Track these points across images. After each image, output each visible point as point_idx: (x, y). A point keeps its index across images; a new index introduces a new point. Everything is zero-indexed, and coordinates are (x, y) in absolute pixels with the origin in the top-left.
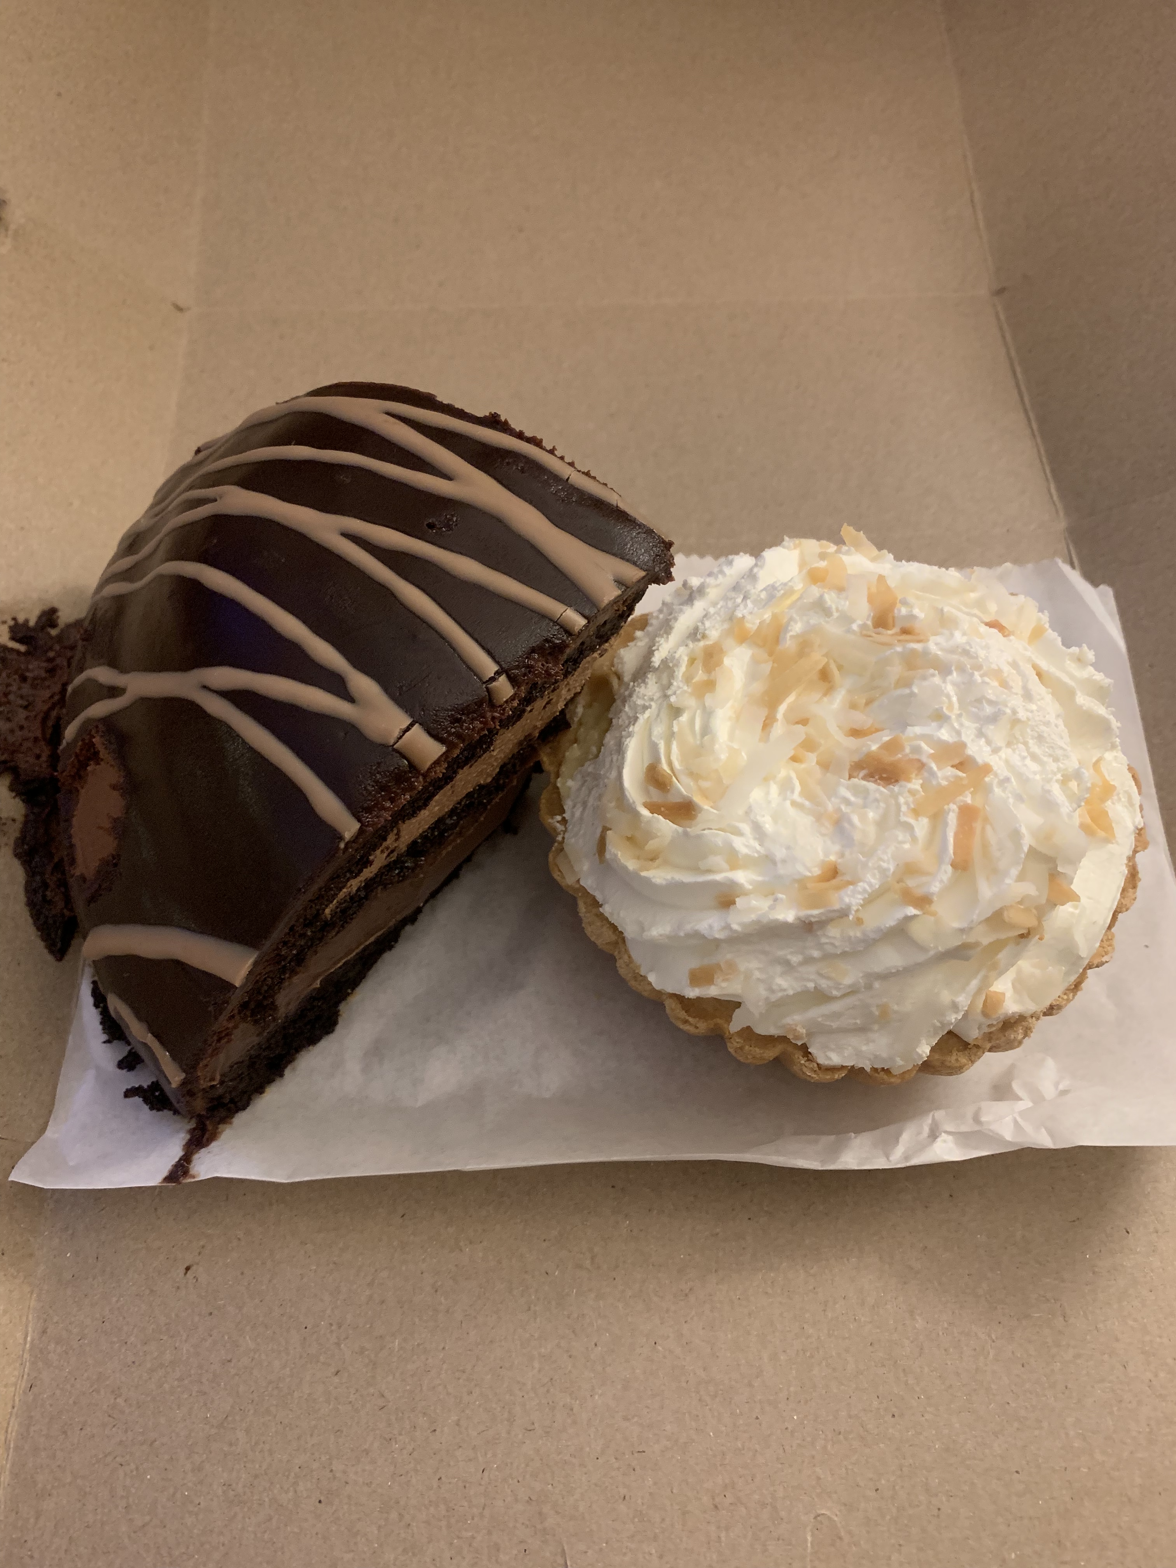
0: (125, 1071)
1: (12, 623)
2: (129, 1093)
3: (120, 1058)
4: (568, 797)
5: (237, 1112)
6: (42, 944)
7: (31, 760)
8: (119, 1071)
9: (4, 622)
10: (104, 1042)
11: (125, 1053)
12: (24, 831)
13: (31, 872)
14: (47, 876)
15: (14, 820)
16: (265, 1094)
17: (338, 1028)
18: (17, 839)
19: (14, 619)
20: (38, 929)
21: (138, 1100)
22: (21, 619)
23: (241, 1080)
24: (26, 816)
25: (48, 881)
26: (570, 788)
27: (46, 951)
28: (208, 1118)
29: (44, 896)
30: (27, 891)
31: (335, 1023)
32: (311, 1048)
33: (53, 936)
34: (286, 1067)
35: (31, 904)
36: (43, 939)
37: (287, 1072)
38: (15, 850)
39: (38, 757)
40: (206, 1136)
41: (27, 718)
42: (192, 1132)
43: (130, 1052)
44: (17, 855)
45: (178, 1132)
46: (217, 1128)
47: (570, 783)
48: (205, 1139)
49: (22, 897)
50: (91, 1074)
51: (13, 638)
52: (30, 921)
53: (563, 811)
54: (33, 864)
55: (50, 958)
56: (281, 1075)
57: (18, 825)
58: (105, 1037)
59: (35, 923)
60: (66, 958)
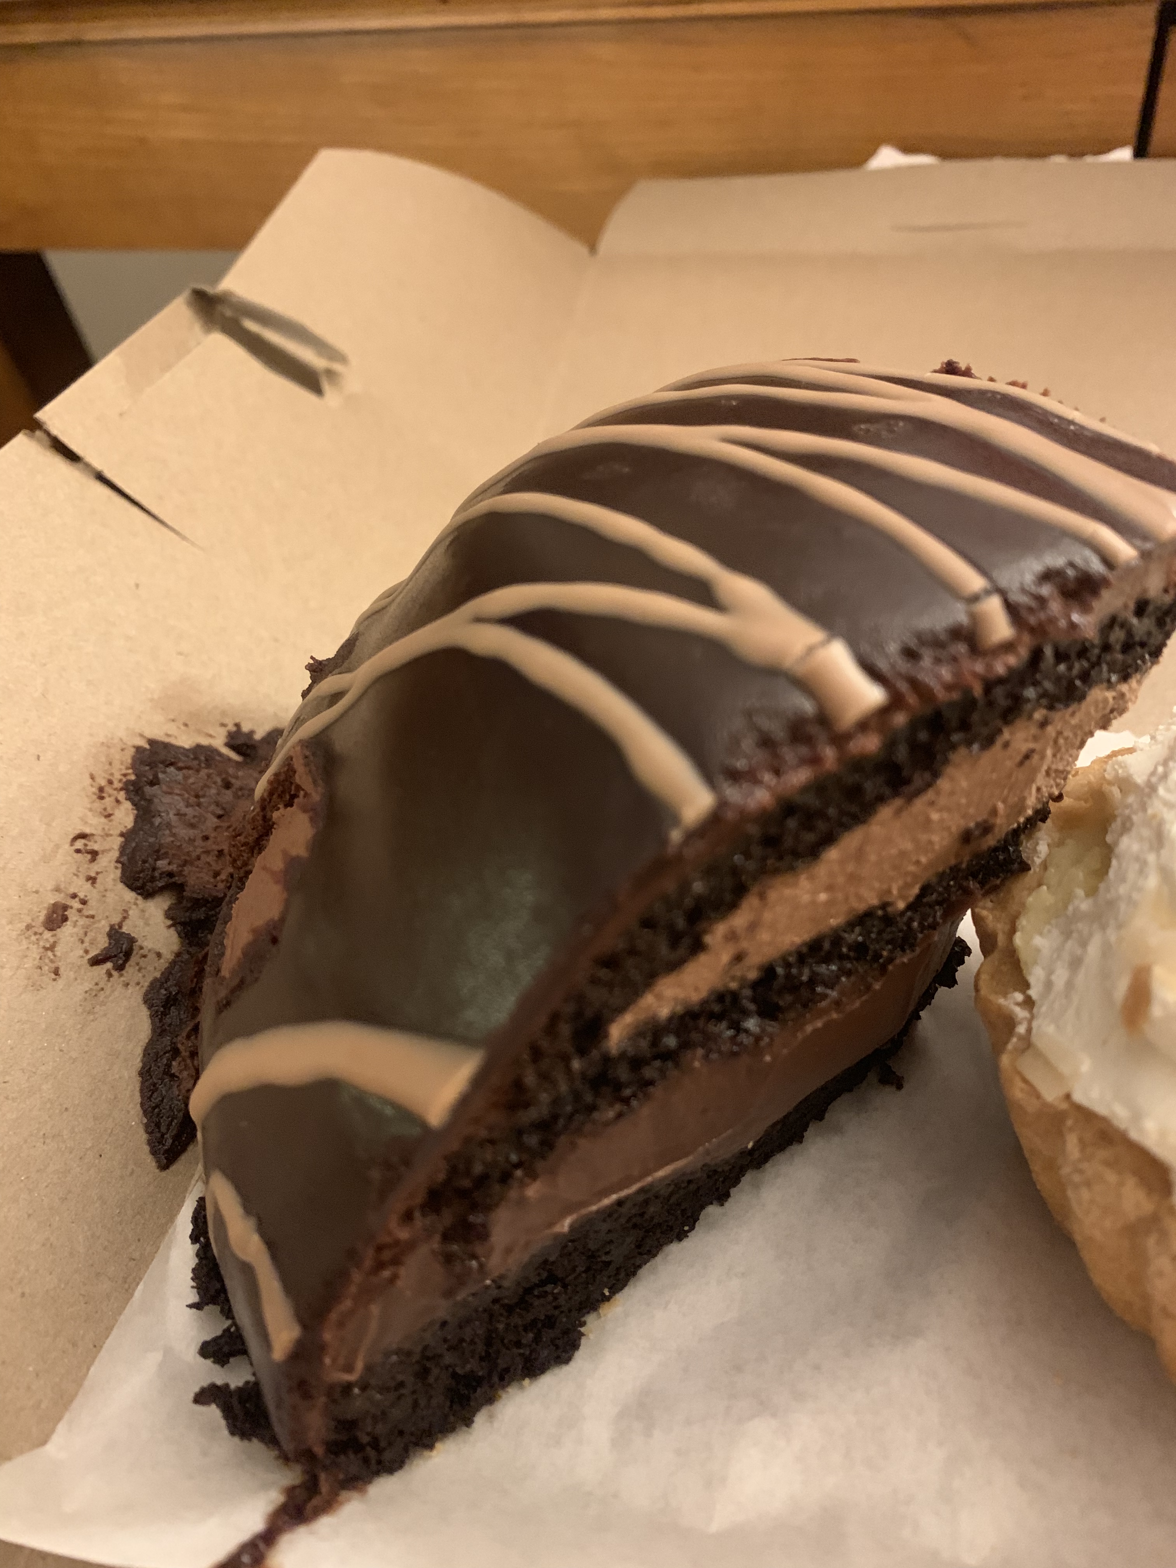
0: (209, 1362)
1: (234, 729)
2: (203, 1397)
3: (208, 1338)
4: (1035, 962)
5: (377, 1473)
6: (144, 1137)
7: (207, 877)
8: (201, 1360)
9: (223, 725)
10: (190, 1306)
11: (219, 1333)
12: (167, 974)
13: (160, 1030)
14: (179, 1038)
15: (159, 955)
16: (434, 1453)
17: (580, 1357)
18: (156, 980)
19: (237, 725)
20: (145, 1113)
21: (213, 1412)
22: (245, 728)
23: (399, 1398)
24: (178, 955)
25: (179, 1046)
26: (1038, 950)
27: (147, 1149)
28: (325, 1468)
29: (169, 1066)
30: (146, 1052)
31: (575, 1346)
32: (527, 1381)
33: (163, 1129)
34: (477, 1409)
35: (145, 1073)
36: (149, 1131)
37: (480, 1419)
38: (146, 994)
39: (216, 874)
40: (315, 1501)
41: (216, 828)
42: (290, 1492)
43: (227, 1331)
44: (148, 1000)
45: (265, 1486)
46: (337, 1495)
47: (1038, 941)
48: (309, 1506)
49: (137, 1063)
50: (154, 1359)
51: (229, 745)
52: (138, 1098)
53: (1025, 986)
54: (167, 1020)
55: (150, 1161)
56: (468, 1422)
57: (163, 964)
58: (194, 1297)
59: (142, 1105)
60: (173, 1168)
